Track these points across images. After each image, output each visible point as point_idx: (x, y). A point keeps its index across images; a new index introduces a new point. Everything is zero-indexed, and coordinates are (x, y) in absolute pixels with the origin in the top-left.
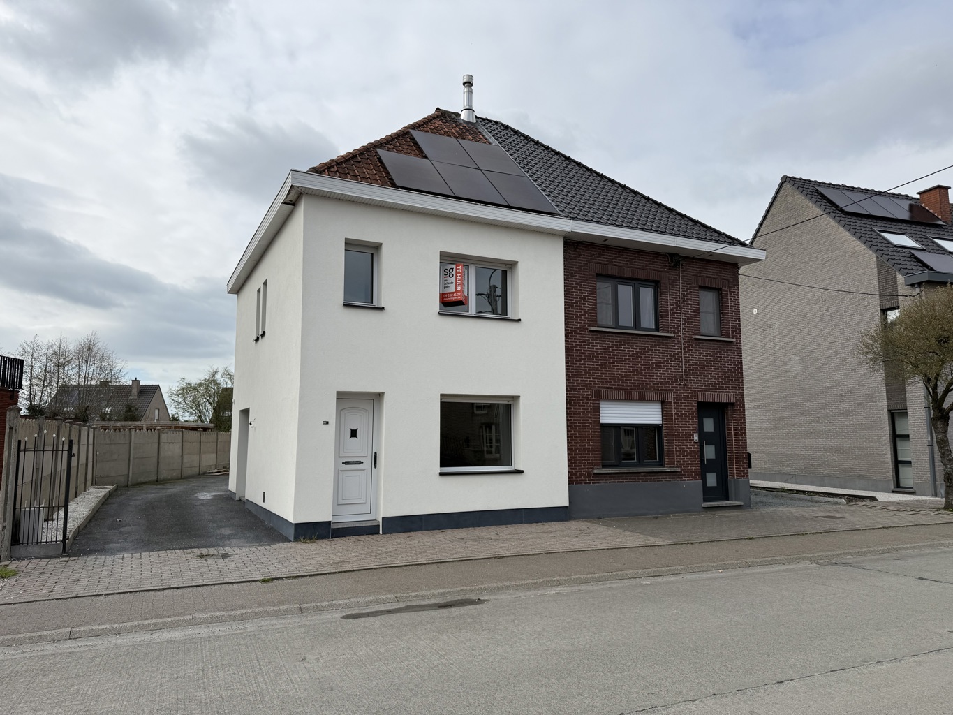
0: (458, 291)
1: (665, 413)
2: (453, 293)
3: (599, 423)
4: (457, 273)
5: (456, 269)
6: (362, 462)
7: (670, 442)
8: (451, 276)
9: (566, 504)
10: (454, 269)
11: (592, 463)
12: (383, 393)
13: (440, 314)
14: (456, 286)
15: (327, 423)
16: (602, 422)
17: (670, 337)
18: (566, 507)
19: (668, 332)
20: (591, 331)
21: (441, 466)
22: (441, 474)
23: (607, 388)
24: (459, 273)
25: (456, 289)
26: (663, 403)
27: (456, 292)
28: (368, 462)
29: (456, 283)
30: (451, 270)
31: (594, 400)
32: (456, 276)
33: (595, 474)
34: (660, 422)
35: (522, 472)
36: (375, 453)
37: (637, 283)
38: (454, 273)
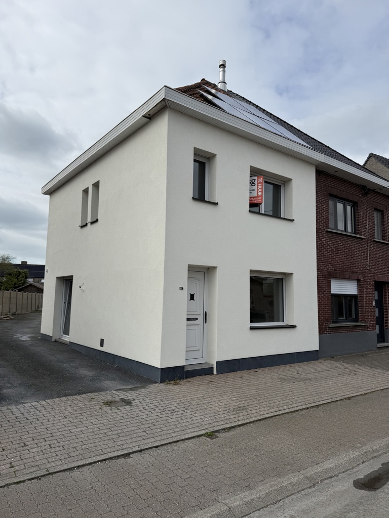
0: (260, 196)
1: (360, 287)
2: (255, 197)
3: (331, 293)
4: (258, 183)
5: (258, 180)
6: (197, 319)
7: (362, 306)
8: (253, 185)
9: (317, 348)
10: (256, 180)
11: (327, 320)
12: (217, 267)
13: (250, 211)
14: (258, 193)
15: (182, 289)
16: (332, 292)
17: (362, 239)
18: (317, 351)
19: (361, 235)
20: (327, 231)
21: (251, 322)
22: (252, 328)
23: (335, 270)
24: (260, 183)
25: (258, 194)
26: (359, 281)
27: (258, 196)
28: (201, 318)
29: (258, 190)
30: (253, 181)
31: (328, 278)
32: (258, 185)
33: (329, 327)
34: (357, 293)
35: (295, 327)
36: (206, 312)
37: (346, 202)
38: (256, 183)
